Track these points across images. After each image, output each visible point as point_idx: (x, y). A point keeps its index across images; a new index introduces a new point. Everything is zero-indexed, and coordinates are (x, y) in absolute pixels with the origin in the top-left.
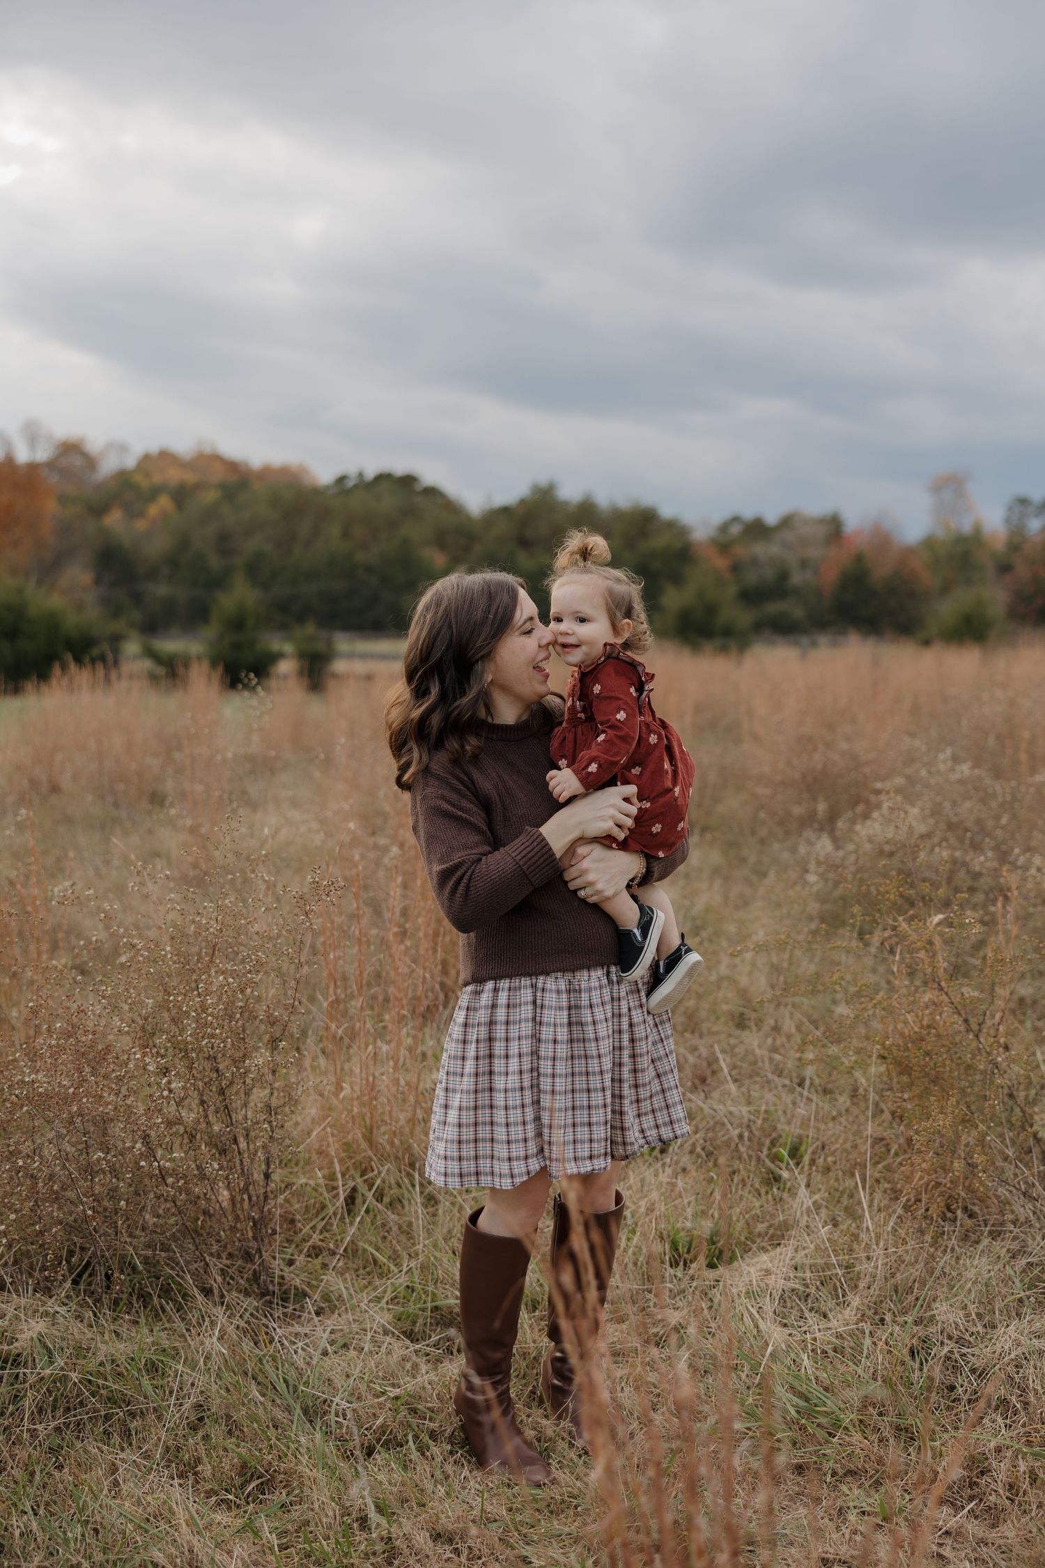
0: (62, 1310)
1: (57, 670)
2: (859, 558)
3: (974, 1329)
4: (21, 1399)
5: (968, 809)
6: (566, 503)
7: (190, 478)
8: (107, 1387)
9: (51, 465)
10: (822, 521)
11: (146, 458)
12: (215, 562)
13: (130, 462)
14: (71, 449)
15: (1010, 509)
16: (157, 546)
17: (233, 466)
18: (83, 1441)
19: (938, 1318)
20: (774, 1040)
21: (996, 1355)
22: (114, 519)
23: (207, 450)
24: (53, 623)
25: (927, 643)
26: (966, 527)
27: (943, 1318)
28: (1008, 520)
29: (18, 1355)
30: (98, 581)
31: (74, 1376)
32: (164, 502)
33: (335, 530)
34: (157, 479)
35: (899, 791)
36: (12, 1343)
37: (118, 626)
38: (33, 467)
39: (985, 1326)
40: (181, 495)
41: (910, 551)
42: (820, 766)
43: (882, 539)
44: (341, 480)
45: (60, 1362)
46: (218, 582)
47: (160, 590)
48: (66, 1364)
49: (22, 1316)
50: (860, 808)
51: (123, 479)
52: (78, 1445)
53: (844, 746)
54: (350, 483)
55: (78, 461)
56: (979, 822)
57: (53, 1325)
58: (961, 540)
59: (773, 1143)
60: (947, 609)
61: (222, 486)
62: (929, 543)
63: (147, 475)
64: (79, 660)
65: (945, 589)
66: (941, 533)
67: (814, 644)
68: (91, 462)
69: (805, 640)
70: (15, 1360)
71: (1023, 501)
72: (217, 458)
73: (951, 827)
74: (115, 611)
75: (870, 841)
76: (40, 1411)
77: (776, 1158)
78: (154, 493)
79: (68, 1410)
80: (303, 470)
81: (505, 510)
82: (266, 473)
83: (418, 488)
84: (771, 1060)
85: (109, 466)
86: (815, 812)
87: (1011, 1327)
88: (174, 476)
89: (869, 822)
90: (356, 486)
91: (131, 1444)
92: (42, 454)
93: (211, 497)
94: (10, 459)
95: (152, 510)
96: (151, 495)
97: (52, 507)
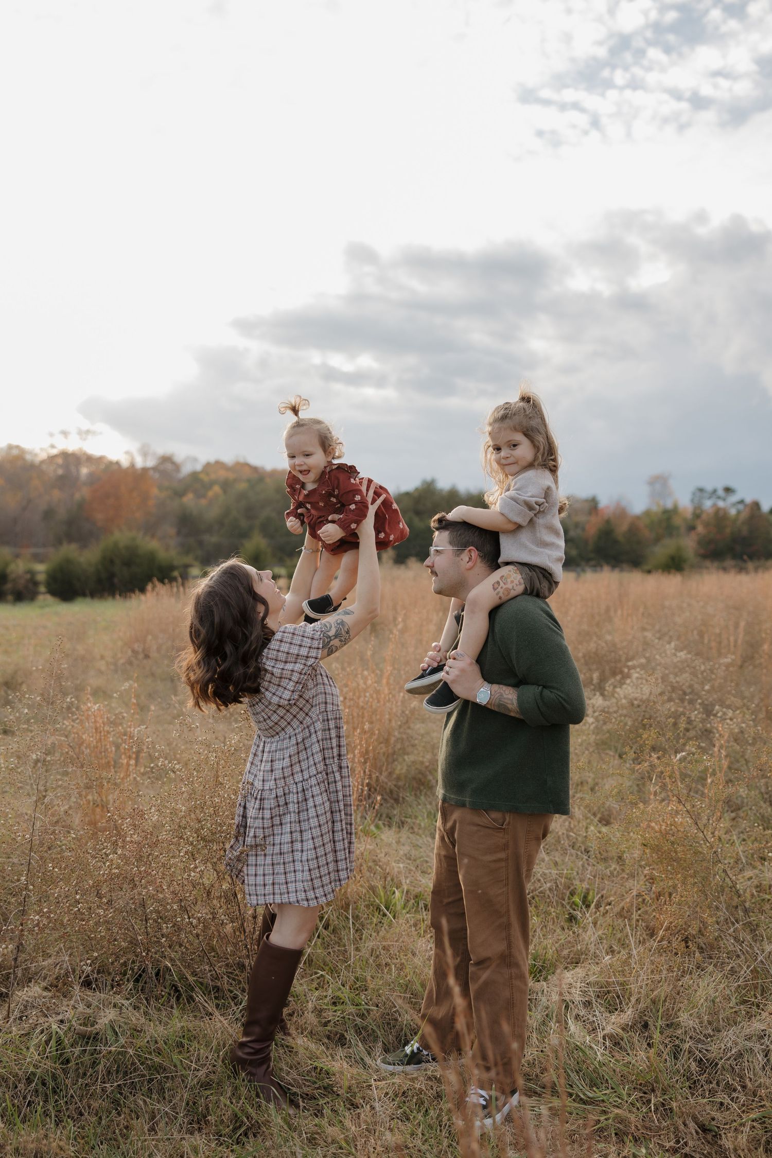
0: (126, 1003)
1: (149, 587)
2: (608, 522)
3: (707, 1032)
4: (98, 1065)
5: (685, 678)
6: (441, 490)
7: (231, 476)
8: (152, 1060)
9: (155, 469)
10: (586, 501)
11: (208, 465)
12: (244, 523)
13: (199, 467)
14: (166, 459)
15: (694, 494)
16: (213, 513)
17: (255, 469)
18: (134, 1095)
19: (682, 1024)
20: (570, 823)
21: (722, 1051)
22: (189, 499)
23: (241, 460)
24: (151, 557)
25: (649, 572)
26: (669, 505)
27: (686, 1024)
28: (692, 501)
29: (97, 1034)
30: (179, 533)
31: (131, 1052)
32: (217, 489)
34: (213, 476)
35: (642, 667)
36: (94, 1025)
37: (188, 560)
38: (145, 470)
39: (713, 1030)
40: (226, 485)
41: (638, 518)
42: (594, 650)
43: (622, 513)
45: (122, 1040)
46: (245, 535)
47: (212, 539)
48: (126, 1042)
49: (101, 1006)
50: (618, 677)
51: (194, 476)
52: (132, 1098)
53: (608, 638)
55: (169, 466)
56: (691, 686)
57: (120, 1014)
58: (666, 512)
59: (572, 894)
60: (661, 551)
61: (249, 481)
62: (647, 513)
63: (208, 474)
64: (162, 581)
65: (657, 540)
66: (655, 508)
67: (584, 571)
68: (177, 467)
69: (579, 569)
70: (94, 1038)
71: (701, 490)
72: (247, 465)
73: (674, 689)
74: (186, 550)
75: (625, 697)
76: (109, 1072)
77: (573, 905)
78: (211, 484)
79: (126, 1073)
81: (407, 494)
84: (568, 836)
85: (186, 470)
86: (592, 679)
87: (731, 1031)
88: (222, 474)
89: (625, 686)
91: (164, 1098)
92: (150, 463)
93: (242, 486)
94: (133, 465)
95: (210, 494)
96: (210, 486)
97: (155, 491)
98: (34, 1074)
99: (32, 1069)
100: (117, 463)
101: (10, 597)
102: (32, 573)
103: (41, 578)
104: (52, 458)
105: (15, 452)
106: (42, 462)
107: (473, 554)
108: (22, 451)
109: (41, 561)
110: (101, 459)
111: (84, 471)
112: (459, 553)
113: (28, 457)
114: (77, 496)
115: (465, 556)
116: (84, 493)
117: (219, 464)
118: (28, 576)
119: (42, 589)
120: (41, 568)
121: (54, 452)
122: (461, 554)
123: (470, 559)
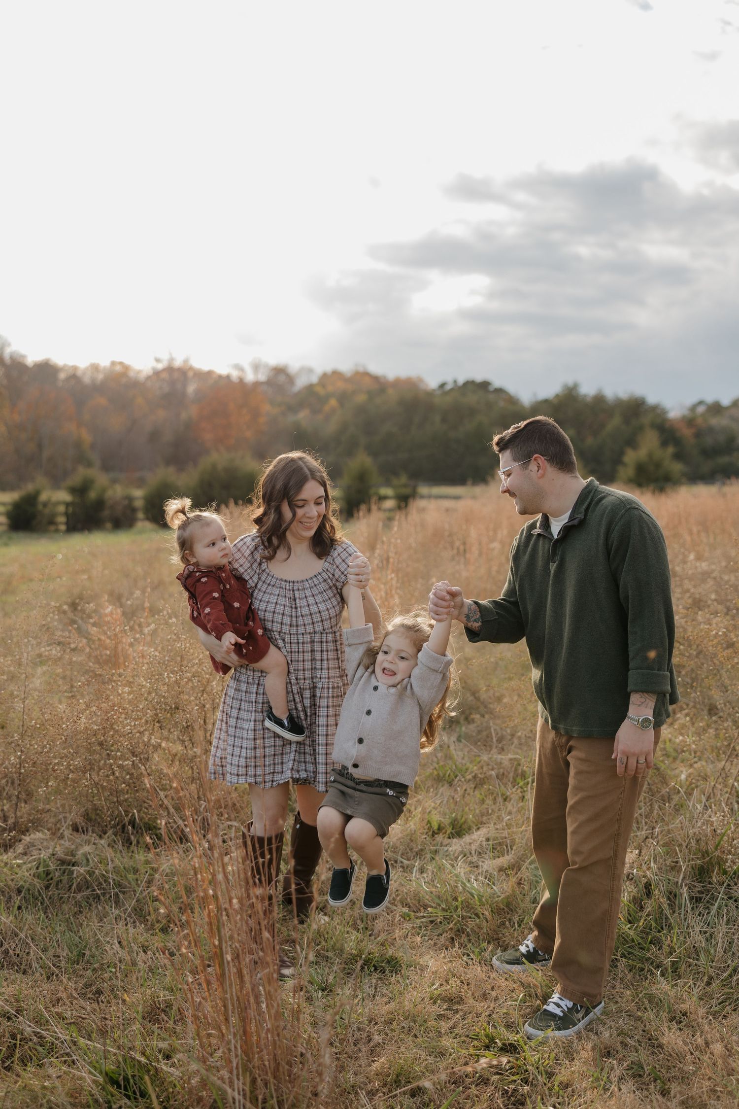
6: (585, 396)
7: (349, 388)
9: (267, 382)
11: (325, 376)
13: (314, 379)
14: (280, 371)
16: (329, 430)
17: (376, 379)
22: (303, 415)
23: (361, 369)
29: (75, 860)
32: (333, 402)
33: (437, 418)
34: (330, 388)
36: (74, 855)
38: (257, 384)
40: (343, 398)
44: (442, 386)
49: (83, 843)
51: (310, 389)
54: (448, 387)
55: (282, 378)
57: (96, 849)
61: (368, 392)
63: (324, 386)
68: (291, 379)
70: (73, 864)
72: (367, 374)
78: (328, 397)
80: (421, 380)
82: (398, 383)
83: (491, 388)
85: (301, 383)
88: (341, 385)
90: (452, 390)
92: (262, 377)
93: (361, 398)
94: (241, 380)
95: (327, 408)
96: (323, 400)
97: (266, 408)
98: (22, 887)
99: (21, 883)
100: (228, 377)
101: (109, 525)
102: (130, 499)
103: (139, 503)
104: (157, 373)
105: (118, 368)
106: (148, 378)
107: (540, 462)
108: (126, 368)
109: (139, 487)
110: (210, 373)
111: (191, 389)
112: (525, 466)
113: (131, 374)
114: (184, 416)
115: (533, 466)
116: (191, 412)
117: (336, 374)
118: (126, 502)
119: (140, 515)
120: (138, 493)
121: (160, 366)
122: (528, 465)
123: (539, 467)
